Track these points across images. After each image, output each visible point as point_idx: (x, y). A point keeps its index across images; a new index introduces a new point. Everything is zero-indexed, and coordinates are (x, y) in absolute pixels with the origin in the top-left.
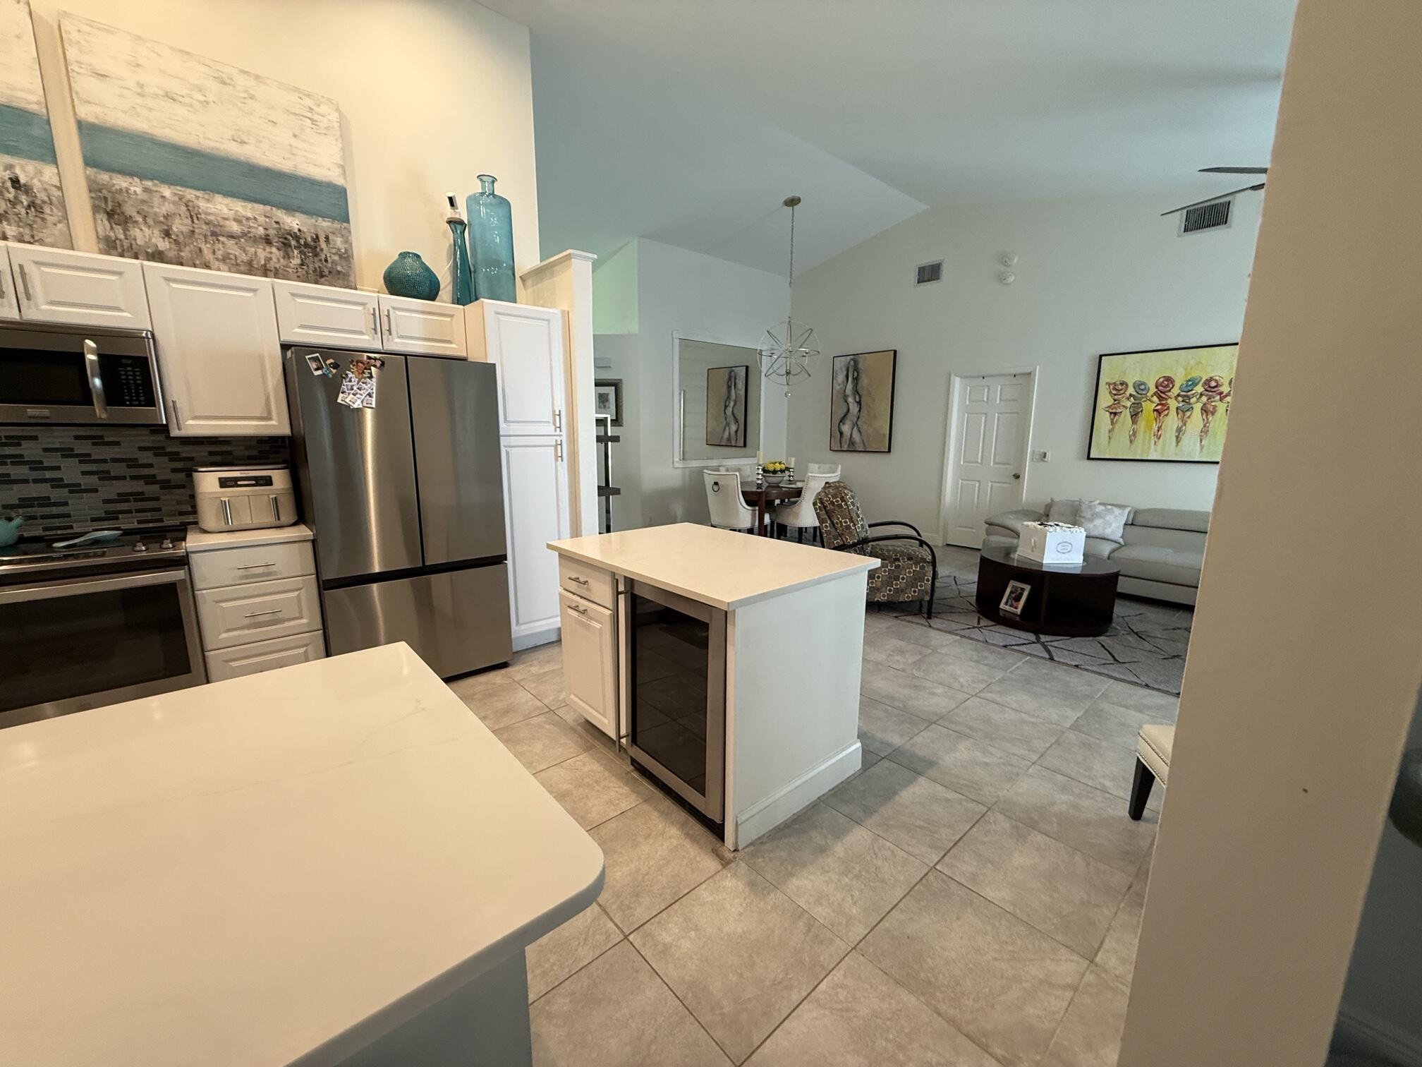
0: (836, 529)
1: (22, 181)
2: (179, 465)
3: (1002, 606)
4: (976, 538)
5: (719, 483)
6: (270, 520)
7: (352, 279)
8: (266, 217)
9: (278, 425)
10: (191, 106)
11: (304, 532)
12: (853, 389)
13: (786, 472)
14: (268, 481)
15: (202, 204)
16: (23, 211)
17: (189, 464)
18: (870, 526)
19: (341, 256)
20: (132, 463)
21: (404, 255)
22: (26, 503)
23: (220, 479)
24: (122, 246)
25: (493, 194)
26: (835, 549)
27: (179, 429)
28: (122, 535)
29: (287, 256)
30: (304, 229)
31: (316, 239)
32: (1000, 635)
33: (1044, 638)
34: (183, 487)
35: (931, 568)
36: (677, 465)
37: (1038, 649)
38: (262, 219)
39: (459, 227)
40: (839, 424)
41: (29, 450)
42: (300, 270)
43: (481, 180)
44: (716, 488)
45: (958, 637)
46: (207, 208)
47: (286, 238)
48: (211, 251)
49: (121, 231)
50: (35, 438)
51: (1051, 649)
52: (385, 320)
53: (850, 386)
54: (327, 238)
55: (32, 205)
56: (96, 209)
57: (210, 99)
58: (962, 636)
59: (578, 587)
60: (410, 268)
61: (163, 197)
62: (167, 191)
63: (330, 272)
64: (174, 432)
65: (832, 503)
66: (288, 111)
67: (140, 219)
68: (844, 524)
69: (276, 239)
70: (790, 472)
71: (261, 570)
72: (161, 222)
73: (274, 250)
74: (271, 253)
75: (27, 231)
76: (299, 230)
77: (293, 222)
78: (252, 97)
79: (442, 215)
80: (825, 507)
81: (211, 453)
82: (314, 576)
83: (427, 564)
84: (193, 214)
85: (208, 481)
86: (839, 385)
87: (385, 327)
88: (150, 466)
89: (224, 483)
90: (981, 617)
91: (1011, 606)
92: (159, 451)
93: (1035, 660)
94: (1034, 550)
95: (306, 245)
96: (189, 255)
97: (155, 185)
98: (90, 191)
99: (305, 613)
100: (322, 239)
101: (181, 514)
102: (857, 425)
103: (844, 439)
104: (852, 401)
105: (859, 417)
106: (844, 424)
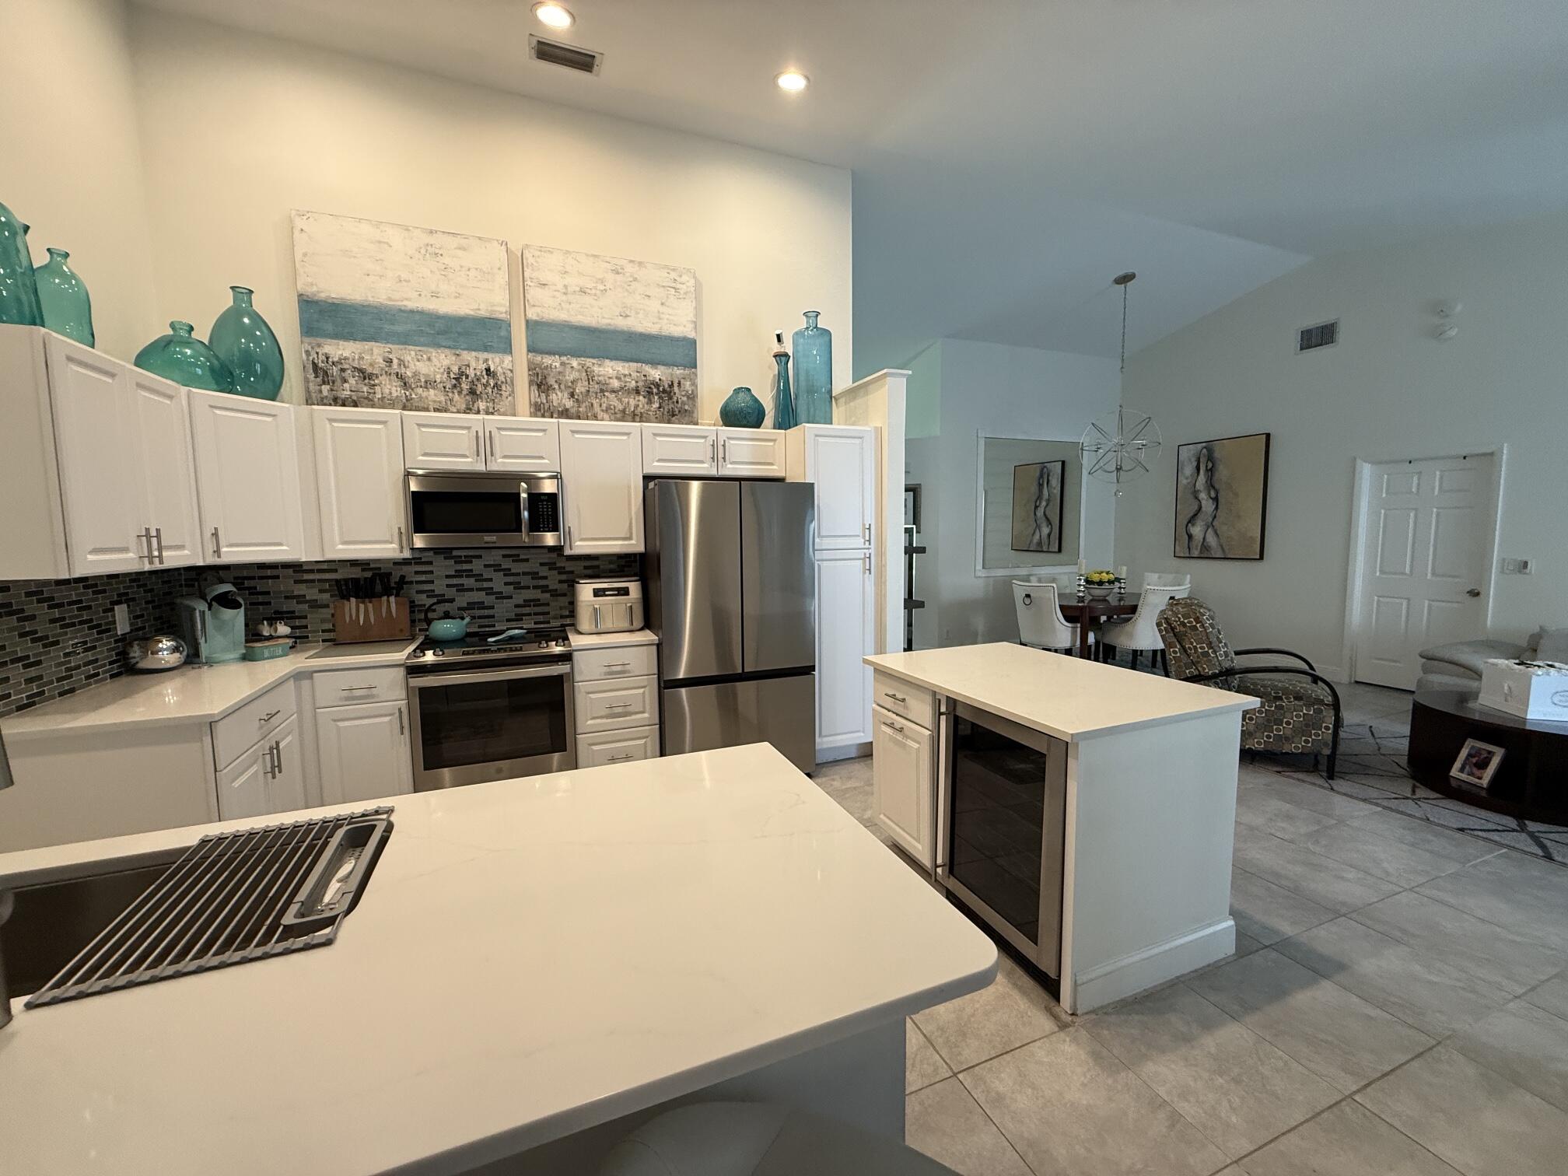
0: (1189, 656)
1: (492, 370)
2: (564, 577)
3: (1454, 772)
4: (1407, 675)
5: (1032, 595)
6: (626, 625)
7: (695, 415)
8: (637, 372)
9: (635, 544)
10: (595, 295)
11: (649, 636)
12: (1206, 482)
13: (1116, 583)
14: (625, 592)
15: (596, 369)
16: (490, 390)
17: (571, 577)
18: (1237, 653)
19: (688, 397)
20: (535, 575)
21: (737, 391)
22: (471, 606)
23: (594, 589)
24: (544, 408)
25: (816, 327)
26: (1187, 679)
27: (571, 549)
28: (527, 633)
29: (650, 402)
30: (663, 378)
31: (671, 385)
32: (1451, 813)
33: (1532, 826)
34: (564, 595)
35: (1332, 713)
36: (979, 574)
37: (1522, 841)
38: (634, 375)
39: (783, 359)
40: (1187, 526)
41: (477, 566)
42: (658, 412)
43: (807, 316)
44: (1027, 601)
45: (1380, 809)
46: (599, 371)
47: (650, 388)
48: (599, 405)
49: (545, 397)
50: (480, 557)
51: (1548, 843)
52: (721, 449)
53: (1202, 478)
54: (679, 383)
55: (496, 385)
56: (531, 383)
57: (607, 287)
58: (1385, 808)
59: (895, 703)
60: (742, 401)
61: (572, 367)
62: (575, 363)
63: (679, 411)
64: (567, 552)
65: (1184, 624)
66: (658, 285)
67: (556, 387)
68: (1199, 650)
69: (643, 389)
70: (1120, 583)
71: (619, 668)
72: (570, 387)
73: (641, 398)
74: (639, 401)
75: (491, 405)
76: (660, 380)
77: (656, 374)
78: (635, 280)
79: (770, 349)
80: (1173, 629)
81: (586, 568)
82: (656, 676)
83: (746, 671)
84: (590, 378)
85: (585, 591)
86: (1187, 478)
87: (721, 455)
88: (545, 578)
89: (598, 593)
90: (1418, 784)
91: (1471, 774)
92: (552, 566)
93: (1514, 854)
94: (1509, 698)
95: (664, 391)
96: (585, 410)
97: (568, 359)
98: (529, 370)
99: (648, 707)
100: (676, 385)
101: (562, 617)
102: (1213, 526)
103: (1194, 544)
104: (1205, 498)
105: (1215, 517)
106: (1193, 525)
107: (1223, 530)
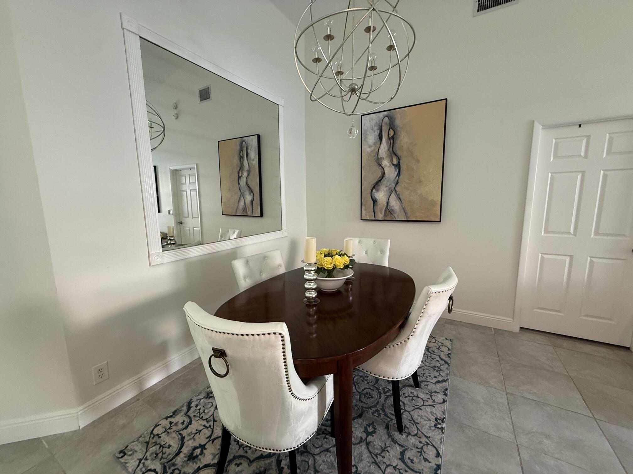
12: (389, 150)
40: (371, 192)
53: (384, 146)
86: (370, 147)
102: (396, 192)
103: (378, 209)
104: (388, 164)
105: (397, 183)
106: (377, 191)
107: (405, 194)
